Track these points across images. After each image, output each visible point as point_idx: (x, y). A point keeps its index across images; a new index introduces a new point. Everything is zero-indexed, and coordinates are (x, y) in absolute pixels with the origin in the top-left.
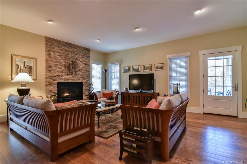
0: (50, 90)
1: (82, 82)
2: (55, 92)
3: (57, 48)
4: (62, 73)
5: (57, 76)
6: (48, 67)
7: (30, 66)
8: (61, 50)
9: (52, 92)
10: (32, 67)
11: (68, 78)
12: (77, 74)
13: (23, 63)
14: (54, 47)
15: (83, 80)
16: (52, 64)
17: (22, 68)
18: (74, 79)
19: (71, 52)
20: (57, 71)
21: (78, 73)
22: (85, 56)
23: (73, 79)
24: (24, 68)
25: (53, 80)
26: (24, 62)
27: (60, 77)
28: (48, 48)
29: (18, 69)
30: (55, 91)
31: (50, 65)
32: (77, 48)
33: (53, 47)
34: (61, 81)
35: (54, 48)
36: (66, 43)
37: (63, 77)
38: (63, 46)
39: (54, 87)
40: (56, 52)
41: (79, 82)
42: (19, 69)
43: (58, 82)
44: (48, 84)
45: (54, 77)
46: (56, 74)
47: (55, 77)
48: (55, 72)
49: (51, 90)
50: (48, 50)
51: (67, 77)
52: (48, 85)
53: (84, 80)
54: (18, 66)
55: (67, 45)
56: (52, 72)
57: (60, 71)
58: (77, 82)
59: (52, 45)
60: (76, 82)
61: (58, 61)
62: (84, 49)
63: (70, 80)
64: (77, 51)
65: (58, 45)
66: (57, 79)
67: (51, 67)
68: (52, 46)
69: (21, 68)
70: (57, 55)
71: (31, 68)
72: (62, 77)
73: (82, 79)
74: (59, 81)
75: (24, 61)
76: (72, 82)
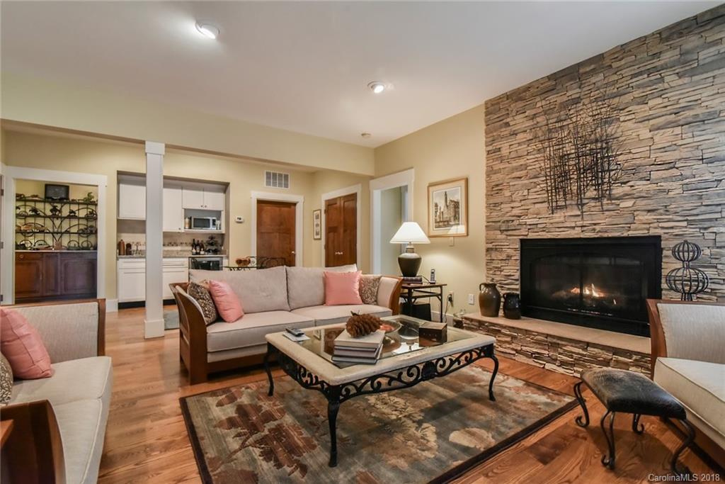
0: (496, 268)
1: (658, 238)
2: (510, 275)
3: (519, 118)
4: (538, 206)
5: (520, 217)
6: (493, 193)
7: (455, 202)
8: (535, 116)
9: (502, 273)
10: (458, 203)
11: (562, 219)
12: (610, 198)
13: (444, 198)
14: (508, 120)
15: (658, 221)
16: (501, 182)
17: (442, 210)
18: (595, 224)
19: (577, 101)
20: (518, 200)
21: (618, 190)
22: (680, 75)
23: (585, 223)
24: (446, 208)
25: (505, 233)
26: (446, 195)
27: (529, 222)
28: (491, 135)
29: (436, 212)
30: (513, 269)
31: (497, 185)
32: (611, 66)
33: (504, 121)
34: (532, 236)
35: (507, 124)
36: (549, 78)
37: (541, 221)
38: (538, 99)
39: (509, 257)
40: (515, 134)
41: (625, 234)
42: (438, 213)
43: (521, 240)
44: (490, 246)
45: (508, 221)
46: (516, 212)
47: (513, 221)
48: (512, 205)
49: (499, 266)
50: (491, 139)
51: (559, 216)
52: (492, 249)
53: (669, 221)
54: (436, 205)
55: (554, 83)
56: (502, 206)
57: (530, 197)
58: (610, 235)
59: (501, 119)
60: (605, 235)
61: (522, 162)
62: (662, 40)
63: (573, 228)
64: (615, 77)
65: (520, 104)
66: (519, 227)
67: (500, 190)
68: (501, 122)
69: (440, 209)
70: (519, 144)
71: (456, 205)
72: (535, 221)
73: (650, 217)
74: (525, 237)
75: (446, 193)
76: (582, 236)
